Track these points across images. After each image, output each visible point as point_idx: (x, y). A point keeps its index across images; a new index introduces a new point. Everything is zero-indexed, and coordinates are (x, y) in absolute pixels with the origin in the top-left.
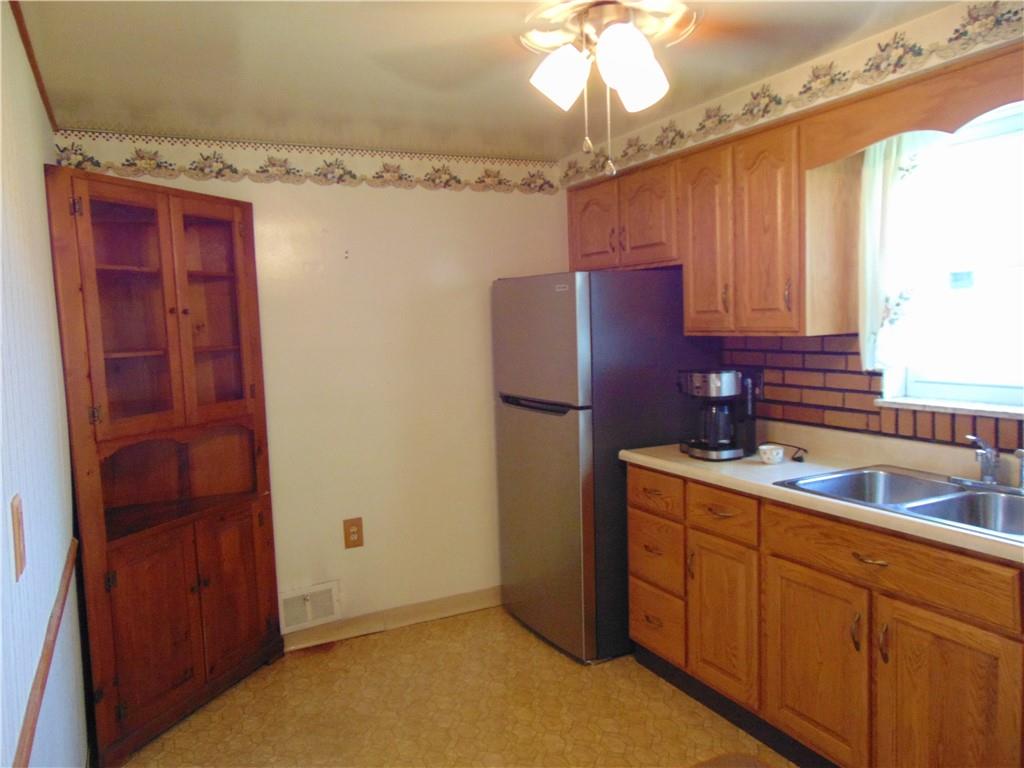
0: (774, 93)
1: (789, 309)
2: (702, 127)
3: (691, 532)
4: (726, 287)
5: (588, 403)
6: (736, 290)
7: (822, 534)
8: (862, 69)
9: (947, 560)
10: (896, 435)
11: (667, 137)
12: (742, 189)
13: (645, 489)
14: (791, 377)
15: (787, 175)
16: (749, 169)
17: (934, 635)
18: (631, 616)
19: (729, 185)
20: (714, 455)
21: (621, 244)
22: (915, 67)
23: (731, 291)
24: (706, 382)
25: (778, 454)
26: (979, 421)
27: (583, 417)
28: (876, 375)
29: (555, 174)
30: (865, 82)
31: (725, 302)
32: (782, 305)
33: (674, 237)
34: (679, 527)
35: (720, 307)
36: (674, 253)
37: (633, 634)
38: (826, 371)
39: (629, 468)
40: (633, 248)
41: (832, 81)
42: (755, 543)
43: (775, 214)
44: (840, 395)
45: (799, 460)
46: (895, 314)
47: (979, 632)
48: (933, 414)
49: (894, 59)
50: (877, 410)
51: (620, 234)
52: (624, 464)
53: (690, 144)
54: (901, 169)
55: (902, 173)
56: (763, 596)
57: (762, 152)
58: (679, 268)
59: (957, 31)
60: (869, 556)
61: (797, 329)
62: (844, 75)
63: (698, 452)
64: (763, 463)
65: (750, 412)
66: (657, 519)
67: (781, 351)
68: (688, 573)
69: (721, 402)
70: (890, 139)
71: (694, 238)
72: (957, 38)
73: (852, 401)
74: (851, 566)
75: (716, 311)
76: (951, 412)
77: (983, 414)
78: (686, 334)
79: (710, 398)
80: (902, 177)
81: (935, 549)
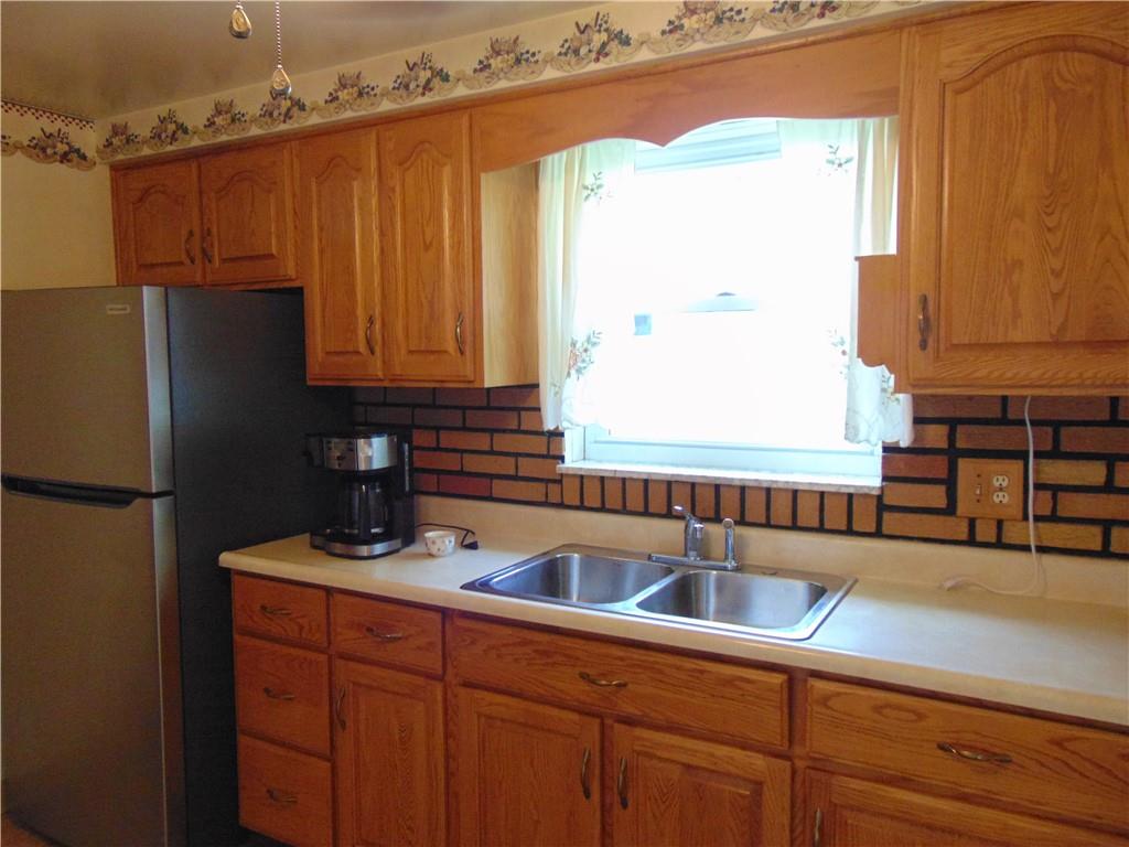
0: (438, 66)
1: (462, 353)
2: (333, 99)
3: (339, 663)
4: (371, 321)
5: (165, 487)
6: (383, 324)
7: (536, 651)
8: (557, 52)
9: (702, 672)
10: (581, 507)
11: (279, 107)
12: (393, 190)
13: (264, 608)
14: (447, 439)
15: (457, 176)
16: (400, 164)
17: (684, 764)
18: (243, 795)
19: (374, 183)
20: (364, 550)
21: (204, 251)
22: (622, 59)
23: (378, 326)
24: (352, 450)
25: (450, 542)
26: (674, 487)
27: (158, 507)
28: (558, 434)
29: (89, 139)
30: (561, 68)
31: (369, 342)
32: (451, 346)
33: (290, 246)
34: (323, 658)
35: (362, 348)
36: (292, 272)
37: (246, 819)
38: (493, 431)
39: (235, 578)
40: (224, 261)
41: (518, 61)
42: (440, 672)
43: (440, 227)
44: (512, 460)
45: (473, 546)
46: (584, 361)
47: (738, 754)
48: (624, 480)
49: (596, 44)
50: (558, 478)
51: (203, 239)
52: (226, 574)
53: (314, 120)
54: (586, 188)
55: (586, 193)
56: (450, 741)
57: (422, 142)
58: (299, 291)
59: (670, 22)
60: (603, 675)
61: (472, 379)
62: (534, 54)
63: (338, 547)
64: (431, 555)
65: (407, 489)
66: (286, 650)
67: (434, 406)
68: (336, 722)
69: (372, 477)
70: (571, 150)
71: (322, 251)
72: (671, 32)
73: (527, 467)
74: (577, 690)
75: (358, 353)
76: (645, 477)
77: (679, 479)
78: (309, 383)
79: (358, 471)
80: (587, 197)
81: (685, 659)
